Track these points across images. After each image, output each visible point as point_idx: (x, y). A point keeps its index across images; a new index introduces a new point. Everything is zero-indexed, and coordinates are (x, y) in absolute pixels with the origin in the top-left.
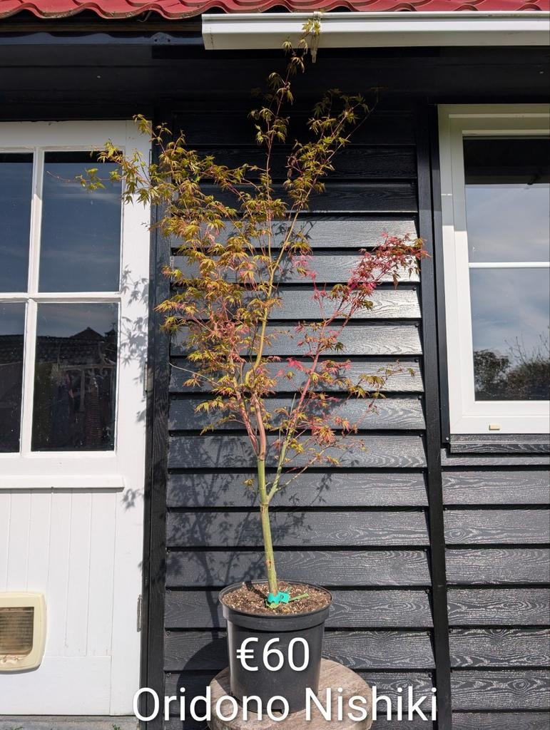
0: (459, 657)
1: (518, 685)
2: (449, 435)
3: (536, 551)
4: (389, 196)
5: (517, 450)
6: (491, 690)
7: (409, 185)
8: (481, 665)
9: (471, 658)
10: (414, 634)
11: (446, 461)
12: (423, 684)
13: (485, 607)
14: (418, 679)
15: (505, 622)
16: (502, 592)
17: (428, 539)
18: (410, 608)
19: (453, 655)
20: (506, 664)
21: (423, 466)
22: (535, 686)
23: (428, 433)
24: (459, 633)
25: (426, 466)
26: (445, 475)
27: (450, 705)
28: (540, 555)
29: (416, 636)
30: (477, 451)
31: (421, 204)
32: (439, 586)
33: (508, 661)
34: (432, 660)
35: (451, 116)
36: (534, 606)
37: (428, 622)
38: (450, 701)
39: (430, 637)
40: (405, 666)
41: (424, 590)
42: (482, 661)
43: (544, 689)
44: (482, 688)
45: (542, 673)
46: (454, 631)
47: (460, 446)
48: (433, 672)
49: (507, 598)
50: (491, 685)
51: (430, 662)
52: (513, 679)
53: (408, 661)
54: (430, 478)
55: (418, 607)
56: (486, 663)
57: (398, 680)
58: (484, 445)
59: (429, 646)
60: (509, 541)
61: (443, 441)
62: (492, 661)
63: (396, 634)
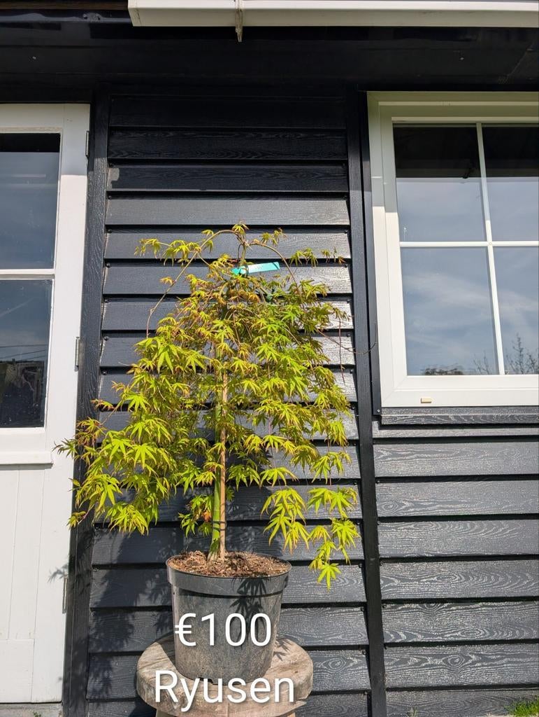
0: (392, 632)
1: (453, 661)
2: (381, 408)
3: (468, 523)
4: (321, 177)
5: (446, 422)
6: (426, 666)
7: (340, 167)
8: (415, 640)
9: (405, 633)
10: (347, 610)
11: (378, 433)
12: (356, 661)
13: (419, 581)
14: (352, 657)
15: (438, 595)
16: (435, 566)
17: (361, 512)
18: (343, 583)
19: (386, 630)
20: (440, 639)
21: (355, 438)
22: (470, 661)
23: (359, 406)
24: (392, 607)
25: (357, 438)
26: (377, 448)
27: (384, 683)
28: (472, 526)
29: (349, 612)
30: (408, 423)
31: (352, 184)
32: (372, 559)
33: (442, 636)
34: (365, 635)
35: (381, 103)
36: (467, 579)
37: (361, 596)
38: (384, 679)
39: (364, 612)
40: (337, 643)
41: (358, 564)
42: (416, 636)
43: (479, 664)
44: (416, 664)
45: (478, 648)
46: (388, 606)
47: (392, 418)
48: (366, 648)
49: (440, 571)
50: (426, 661)
51: (363, 639)
52: (448, 655)
53: (340, 637)
54: (362, 449)
55: (352, 582)
56: (420, 638)
57: (330, 658)
58: (415, 417)
59: (363, 621)
60: (441, 512)
61: (375, 413)
62: (425, 635)
63: (330, 611)
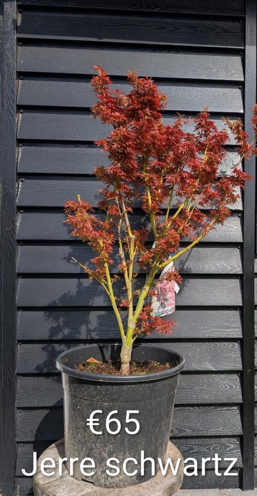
4: (219, 33)
7: (238, 24)
10: (227, 408)
12: (232, 446)
14: (229, 443)
17: (241, 333)
18: (225, 388)
19: (256, 424)
21: (239, 273)
23: (245, 246)
25: (241, 272)
27: (253, 462)
29: (228, 410)
31: (248, 40)
32: (249, 371)
34: (240, 428)
37: (238, 398)
38: (253, 460)
39: (240, 410)
40: (218, 434)
41: (238, 373)
48: (241, 438)
51: (238, 430)
53: (220, 429)
54: (245, 282)
55: (231, 387)
57: (212, 444)
59: (239, 417)
63: (213, 409)
